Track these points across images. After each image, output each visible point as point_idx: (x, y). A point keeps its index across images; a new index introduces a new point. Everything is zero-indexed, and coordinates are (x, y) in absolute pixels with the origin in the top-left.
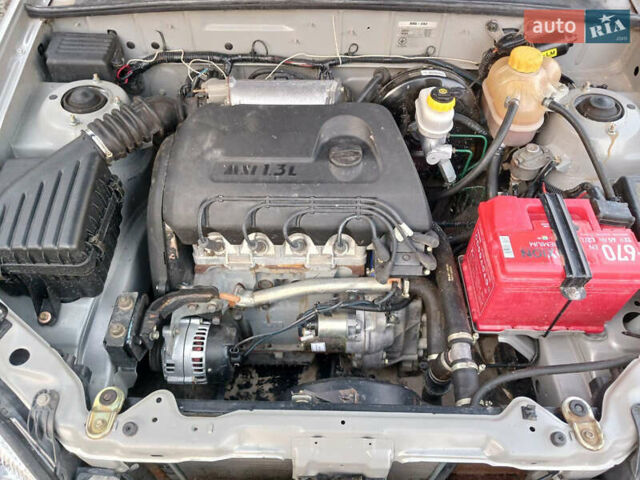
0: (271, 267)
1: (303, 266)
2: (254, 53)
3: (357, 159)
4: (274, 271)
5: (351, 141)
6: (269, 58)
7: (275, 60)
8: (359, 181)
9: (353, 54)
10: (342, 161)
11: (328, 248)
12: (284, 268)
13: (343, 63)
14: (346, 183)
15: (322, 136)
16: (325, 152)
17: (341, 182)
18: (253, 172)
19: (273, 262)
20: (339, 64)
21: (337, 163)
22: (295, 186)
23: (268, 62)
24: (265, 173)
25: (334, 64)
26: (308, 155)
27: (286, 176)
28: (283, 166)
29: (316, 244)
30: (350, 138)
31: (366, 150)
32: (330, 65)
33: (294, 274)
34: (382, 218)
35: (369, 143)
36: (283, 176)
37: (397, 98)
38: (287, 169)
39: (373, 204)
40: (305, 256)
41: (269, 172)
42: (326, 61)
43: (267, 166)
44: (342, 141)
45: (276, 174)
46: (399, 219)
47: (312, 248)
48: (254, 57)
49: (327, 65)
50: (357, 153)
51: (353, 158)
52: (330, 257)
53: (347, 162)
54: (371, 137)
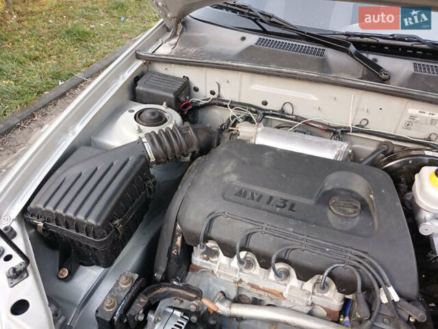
0: (253, 286)
1: (282, 294)
2: (282, 111)
3: (355, 212)
4: (254, 290)
5: (352, 195)
6: (294, 117)
7: (298, 119)
8: (352, 232)
9: (362, 127)
10: (340, 210)
11: (308, 285)
12: (264, 290)
13: (352, 132)
14: (340, 231)
15: (326, 184)
16: (326, 198)
17: (335, 229)
18: (258, 200)
19: (255, 282)
20: (349, 132)
21: (335, 212)
22: (292, 222)
23: (292, 119)
24: (268, 203)
25: (345, 131)
26: (310, 197)
27: (285, 210)
28: (286, 201)
29: (298, 278)
30: (352, 192)
31: (365, 207)
32: (342, 131)
33: (271, 299)
34: (370, 275)
35: (368, 200)
36: (283, 210)
37: (397, 169)
38: (288, 204)
39: (363, 258)
40: (286, 285)
41: (271, 203)
42: (339, 128)
43: (271, 198)
44: (342, 193)
45: (277, 206)
46: (388, 281)
47: (294, 281)
48: (282, 114)
49: (339, 131)
50: (356, 207)
51: (351, 210)
52: (308, 294)
53: (344, 212)
54: (371, 196)
